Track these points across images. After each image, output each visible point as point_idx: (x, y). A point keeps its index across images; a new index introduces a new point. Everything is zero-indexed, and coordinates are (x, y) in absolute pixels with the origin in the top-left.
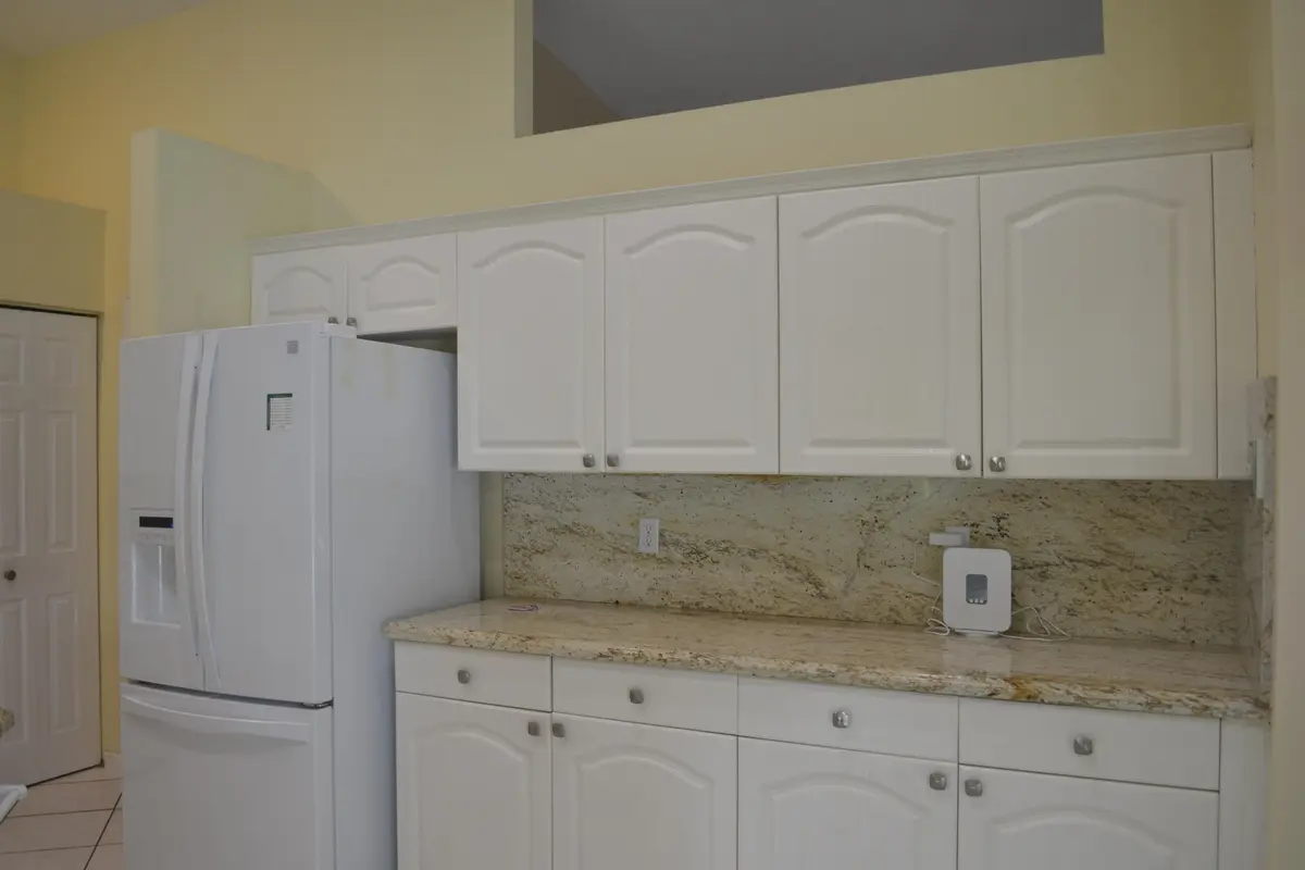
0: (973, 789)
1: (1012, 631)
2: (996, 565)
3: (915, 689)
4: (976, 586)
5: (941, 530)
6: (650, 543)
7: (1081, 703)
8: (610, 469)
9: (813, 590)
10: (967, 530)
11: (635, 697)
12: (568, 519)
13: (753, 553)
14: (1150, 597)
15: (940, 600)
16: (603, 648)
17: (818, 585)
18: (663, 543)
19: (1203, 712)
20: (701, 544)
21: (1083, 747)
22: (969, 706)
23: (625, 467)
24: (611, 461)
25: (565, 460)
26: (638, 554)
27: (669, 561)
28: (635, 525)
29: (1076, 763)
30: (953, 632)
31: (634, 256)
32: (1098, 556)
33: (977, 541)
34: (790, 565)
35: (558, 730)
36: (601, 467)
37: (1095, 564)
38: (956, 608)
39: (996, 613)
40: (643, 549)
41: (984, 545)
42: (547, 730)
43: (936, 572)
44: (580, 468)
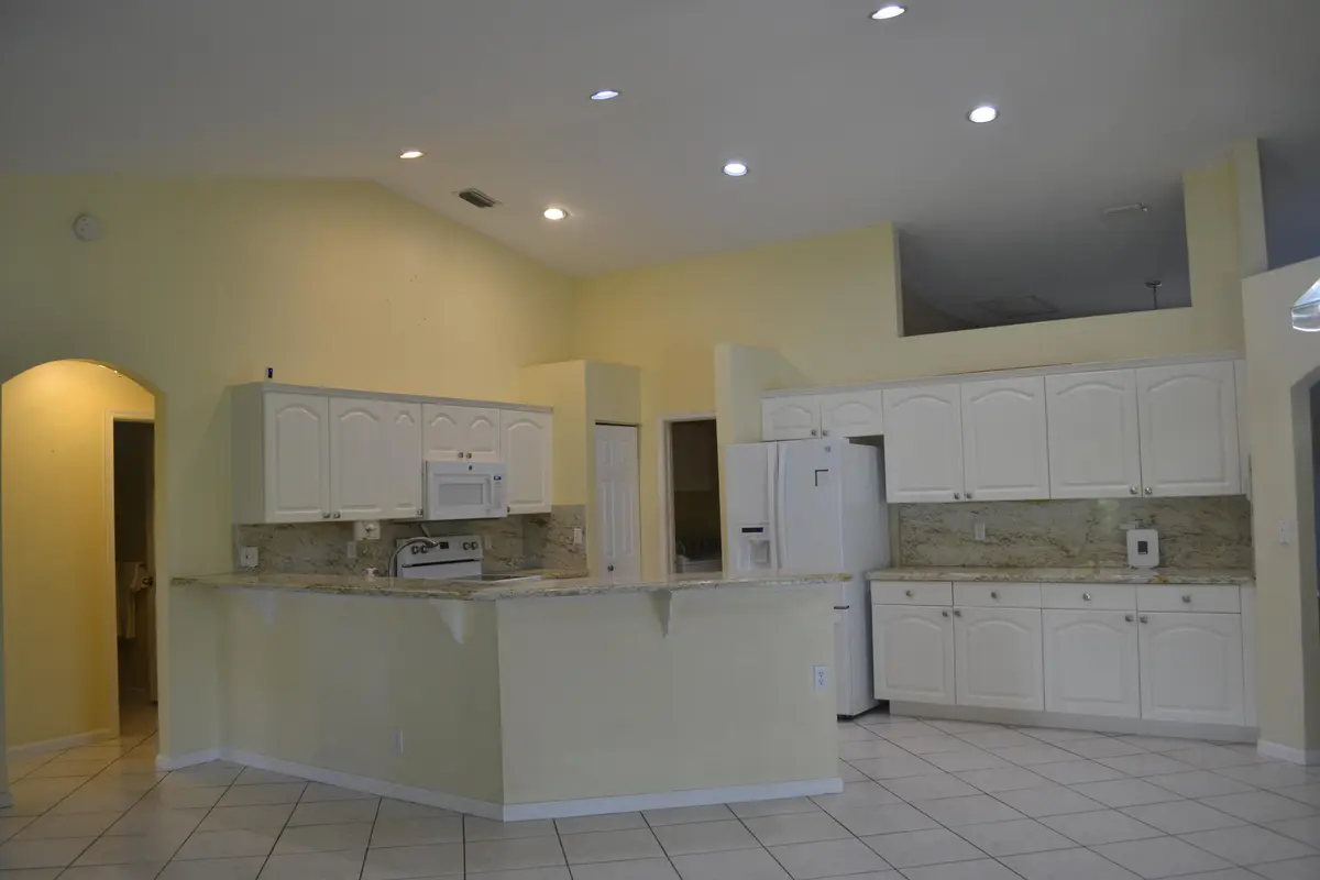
0: (1143, 620)
1: (1159, 566)
2: (1151, 536)
3: (1118, 582)
4: (1143, 547)
5: (1124, 522)
6: (980, 535)
7: (1184, 583)
8: (967, 500)
9: (1064, 554)
10: (1137, 523)
11: (994, 595)
12: (937, 525)
13: (1034, 538)
14: (1222, 548)
15: (1126, 555)
16: (978, 575)
17: (1067, 551)
18: (987, 535)
19: (1232, 583)
20: (1008, 536)
21: (1187, 600)
22: (1141, 589)
23: (974, 499)
24: (969, 496)
25: (946, 496)
26: (975, 542)
27: (990, 544)
28: (973, 527)
29: (1185, 607)
30: (1133, 567)
31: (976, 402)
32: (1199, 531)
33: (1142, 526)
34: (1052, 542)
35: (957, 613)
36: (963, 499)
37: (1197, 535)
38: (1134, 557)
39: (1153, 557)
40: (977, 538)
41: (1145, 528)
42: (951, 615)
43: (1124, 542)
44: (953, 500)
